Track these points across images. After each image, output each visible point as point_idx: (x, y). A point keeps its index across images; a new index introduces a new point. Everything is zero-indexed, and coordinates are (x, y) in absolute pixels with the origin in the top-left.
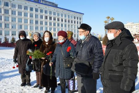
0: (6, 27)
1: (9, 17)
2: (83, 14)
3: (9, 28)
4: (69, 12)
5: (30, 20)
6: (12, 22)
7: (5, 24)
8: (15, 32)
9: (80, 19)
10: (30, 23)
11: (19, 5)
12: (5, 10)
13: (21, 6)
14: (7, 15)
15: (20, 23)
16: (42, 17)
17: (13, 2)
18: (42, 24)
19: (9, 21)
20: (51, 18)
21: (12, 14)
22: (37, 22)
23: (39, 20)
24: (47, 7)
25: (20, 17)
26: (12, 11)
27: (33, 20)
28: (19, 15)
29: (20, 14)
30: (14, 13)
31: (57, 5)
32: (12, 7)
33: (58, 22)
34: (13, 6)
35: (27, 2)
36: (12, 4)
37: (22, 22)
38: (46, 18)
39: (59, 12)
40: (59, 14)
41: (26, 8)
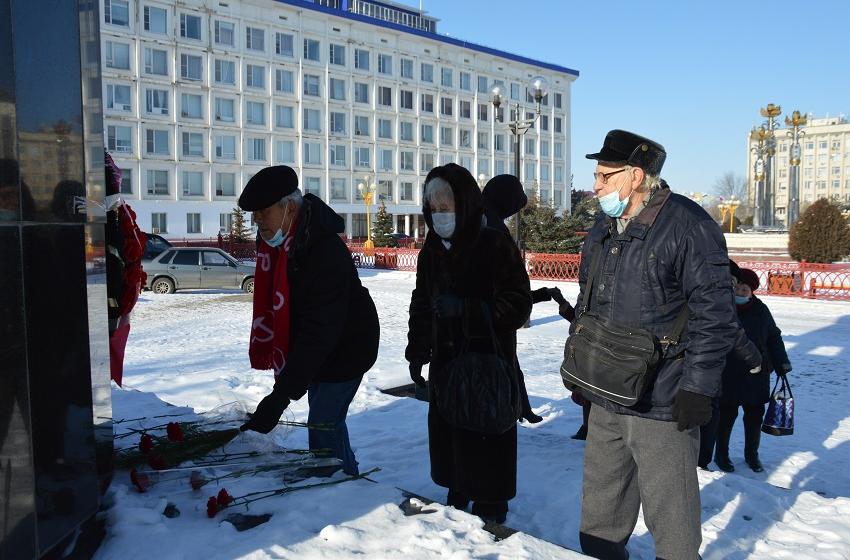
0: (186, 150)
1: (200, 98)
2: (576, 73)
3: (201, 154)
4: (502, 62)
5: (306, 112)
6: (220, 125)
7: (185, 136)
8: (233, 175)
9: (558, 104)
10: (306, 126)
11: (248, 29)
12: (183, 57)
13: (260, 33)
14: (192, 87)
15: (257, 131)
16: (362, 95)
17: (223, 16)
18: (367, 134)
19: (201, 117)
20: (407, 101)
21: (218, 78)
22: (337, 122)
23: (351, 109)
24: (390, 35)
25: (255, 94)
26: (218, 64)
27: (317, 112)
28: (249, 83)
29: (255, 78)
30: (223, 73)
31: (433, 23)
32: (217, 40)
33: (447, 118)
34: (223, 34)
35: (289, 11)
36: (217, 23)
37: (263, 123)
38: (386, 97)
39: (448, 62)
40: (450, 76)
41: (284, 44)
